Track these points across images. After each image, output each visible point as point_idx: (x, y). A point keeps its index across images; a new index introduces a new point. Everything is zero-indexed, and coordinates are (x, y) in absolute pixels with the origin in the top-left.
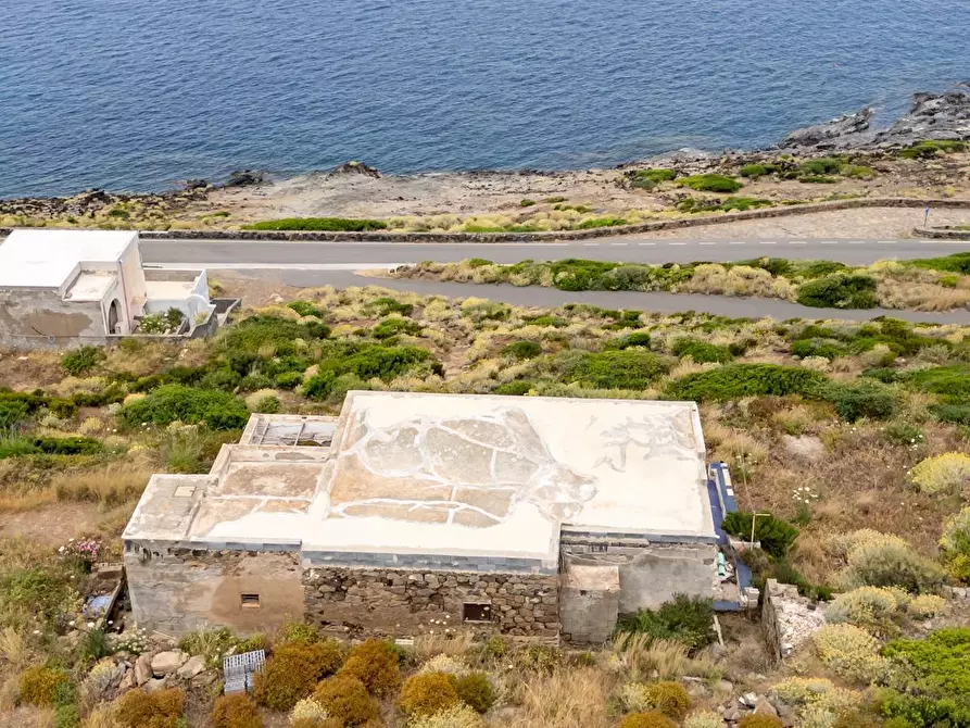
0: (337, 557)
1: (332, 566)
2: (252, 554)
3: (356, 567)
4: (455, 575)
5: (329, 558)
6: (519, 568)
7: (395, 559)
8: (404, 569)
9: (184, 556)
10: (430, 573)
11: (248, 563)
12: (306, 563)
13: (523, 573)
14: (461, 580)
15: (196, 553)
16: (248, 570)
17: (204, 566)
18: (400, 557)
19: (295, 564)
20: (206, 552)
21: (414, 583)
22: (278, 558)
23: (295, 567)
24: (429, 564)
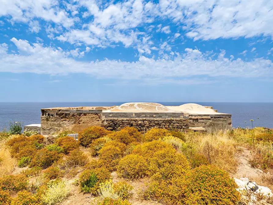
0: (114, 115)
1: (112, 118)
2: (85, 115)
3: (120, 119)
4: (154, 121)
5: (111, 115)
6: (176, 117)
7: (134, 115)
8: (137, 119)
9: (62, 116)
10: (146, 120)
11: (83, 118)
12: (103, 118)
13: (178, 119)
14: (156, 122)
15: (66, 114)
16: (83, 121)
17: (68, 120)
18: (136, 114)
19: (100, 118)
20: (69, 114)
21: (140, 124)
22: (94, 116)
23: (99, 120)
24: (145, 117)
